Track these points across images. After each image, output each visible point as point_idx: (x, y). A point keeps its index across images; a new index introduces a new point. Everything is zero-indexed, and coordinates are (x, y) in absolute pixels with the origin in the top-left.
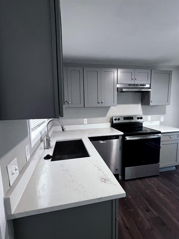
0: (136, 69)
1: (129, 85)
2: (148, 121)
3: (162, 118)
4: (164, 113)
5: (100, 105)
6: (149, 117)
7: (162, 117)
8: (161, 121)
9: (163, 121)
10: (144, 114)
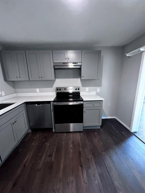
0: (68, 50)
1: (63, 64)
2: (86, 91)
3: (98, 90)
4: (100, 85)
5: (41, 79)
6: (87, 89)
7: (99, 88)
8: (98, 92)
9: (99, 91)
10: (83, 86)
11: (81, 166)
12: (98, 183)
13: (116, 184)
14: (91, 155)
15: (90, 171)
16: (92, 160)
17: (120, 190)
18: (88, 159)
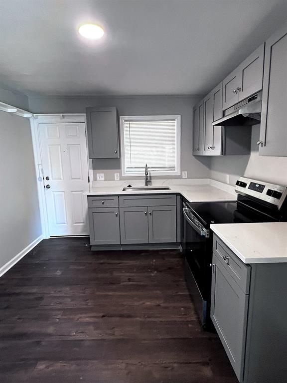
11: (103, 316)
12: (71, 336)
13: (57, 364)
14: (122, 335)
15: (91, 327)
16: (110, 334)
17: (47, 367)
18: (113, 328)
